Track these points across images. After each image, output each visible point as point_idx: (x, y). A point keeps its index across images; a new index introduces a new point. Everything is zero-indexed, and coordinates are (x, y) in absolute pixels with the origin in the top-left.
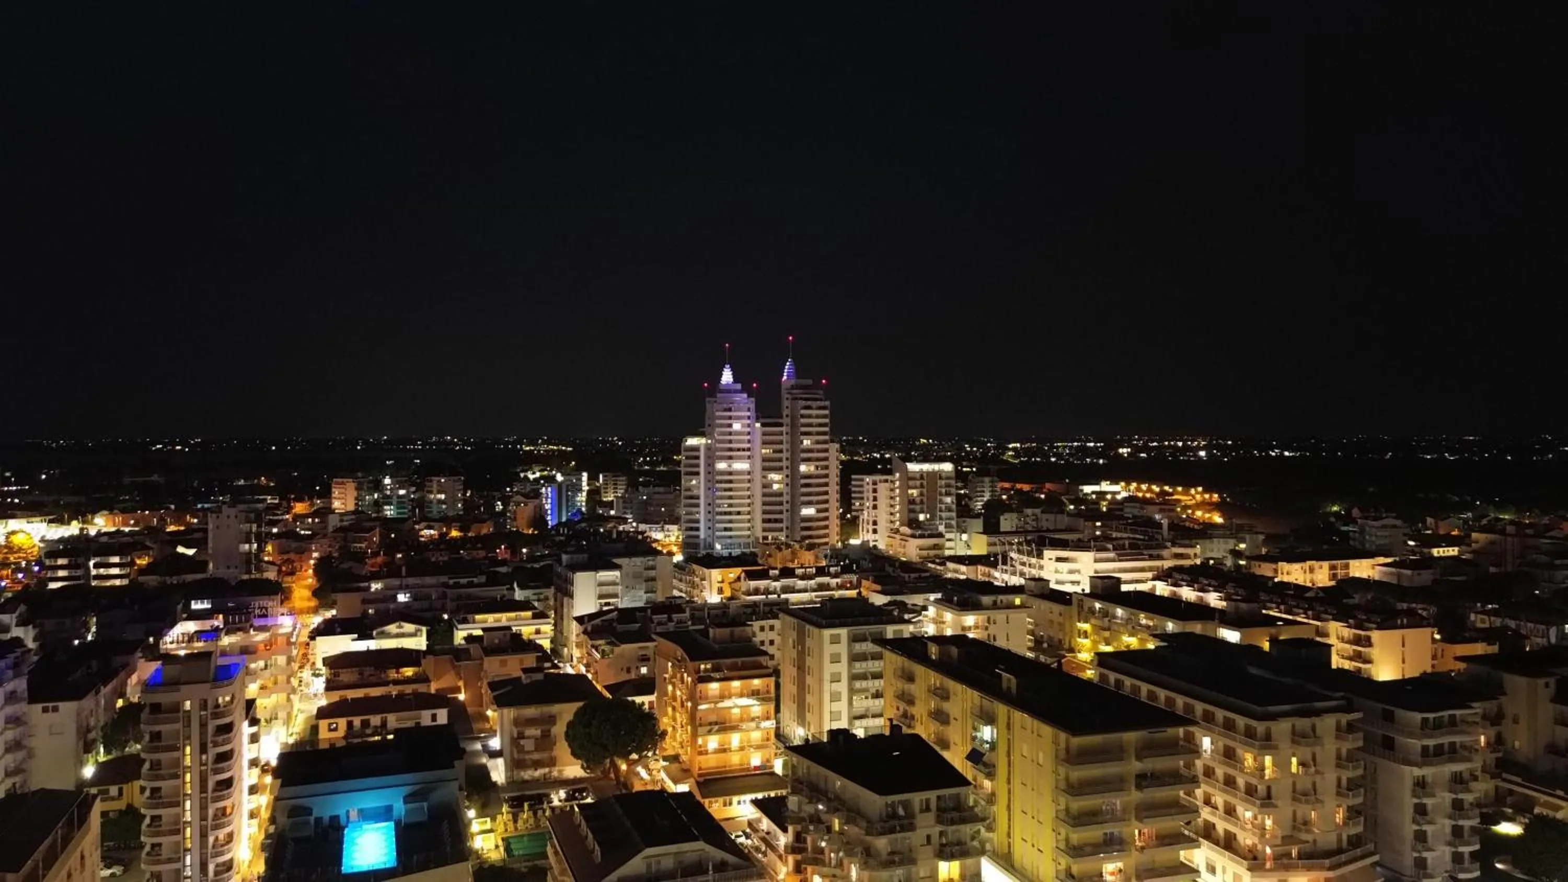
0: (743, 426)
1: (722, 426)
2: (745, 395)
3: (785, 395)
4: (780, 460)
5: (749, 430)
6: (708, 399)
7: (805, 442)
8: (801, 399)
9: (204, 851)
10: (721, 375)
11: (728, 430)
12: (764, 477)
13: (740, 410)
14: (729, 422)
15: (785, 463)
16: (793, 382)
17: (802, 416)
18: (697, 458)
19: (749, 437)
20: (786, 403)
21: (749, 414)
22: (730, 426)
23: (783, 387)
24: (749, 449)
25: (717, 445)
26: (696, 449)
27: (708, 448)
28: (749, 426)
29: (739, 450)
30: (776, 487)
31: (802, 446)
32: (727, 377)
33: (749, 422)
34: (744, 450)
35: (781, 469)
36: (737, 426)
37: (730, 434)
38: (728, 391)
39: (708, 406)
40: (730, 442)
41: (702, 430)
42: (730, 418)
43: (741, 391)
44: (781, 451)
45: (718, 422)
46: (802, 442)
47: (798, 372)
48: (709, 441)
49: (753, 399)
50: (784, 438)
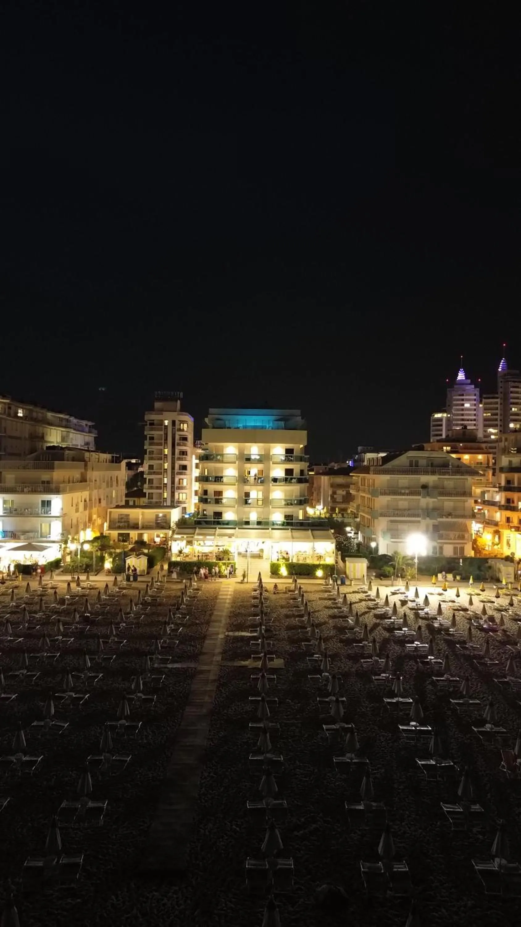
0: (471, 405)
1: (457, 405)
2: (473, 386)
3: (500, 380)
4: (496, 420)
5: (475, 407)
6: (448, 389)
7: (513, 409)
8: (510, 381)
9: (173, 485)
10: (457, 375)
11: (462, 407)
12: (486, 431)
13: (469, 395)
14: (462, 402)
15: (499, 423)
16: (506, 372)
17: (512, 392)
18: (441, 425)
19: (475, 412)
20: (500, 385)
21: (475, 397)
22: (463, 405)
23: (499, 375)
24: (475, 420)
25: (454, 417)
26: (440, 420)
27: (448, 419)
28: (475, 405)
29: (468, 420)
30: (493, 437)
31: (511, 411)
32: (461, 376)
33: (475, 402)
34: (471, 420)
35: (497, 425)
36: (467, 405)
37: (463, 410)
38: (461, 383)
39: (448, 392)
40: (463, 415)
41: (444, 409)
42: (463, 400)
43: (470, 384)
44: (497, 414)
45: (454, 402)
46: (511, 409)
47: (509, 365)
48: (449, 415)
49: (478, 389)
50: (498, 406)
